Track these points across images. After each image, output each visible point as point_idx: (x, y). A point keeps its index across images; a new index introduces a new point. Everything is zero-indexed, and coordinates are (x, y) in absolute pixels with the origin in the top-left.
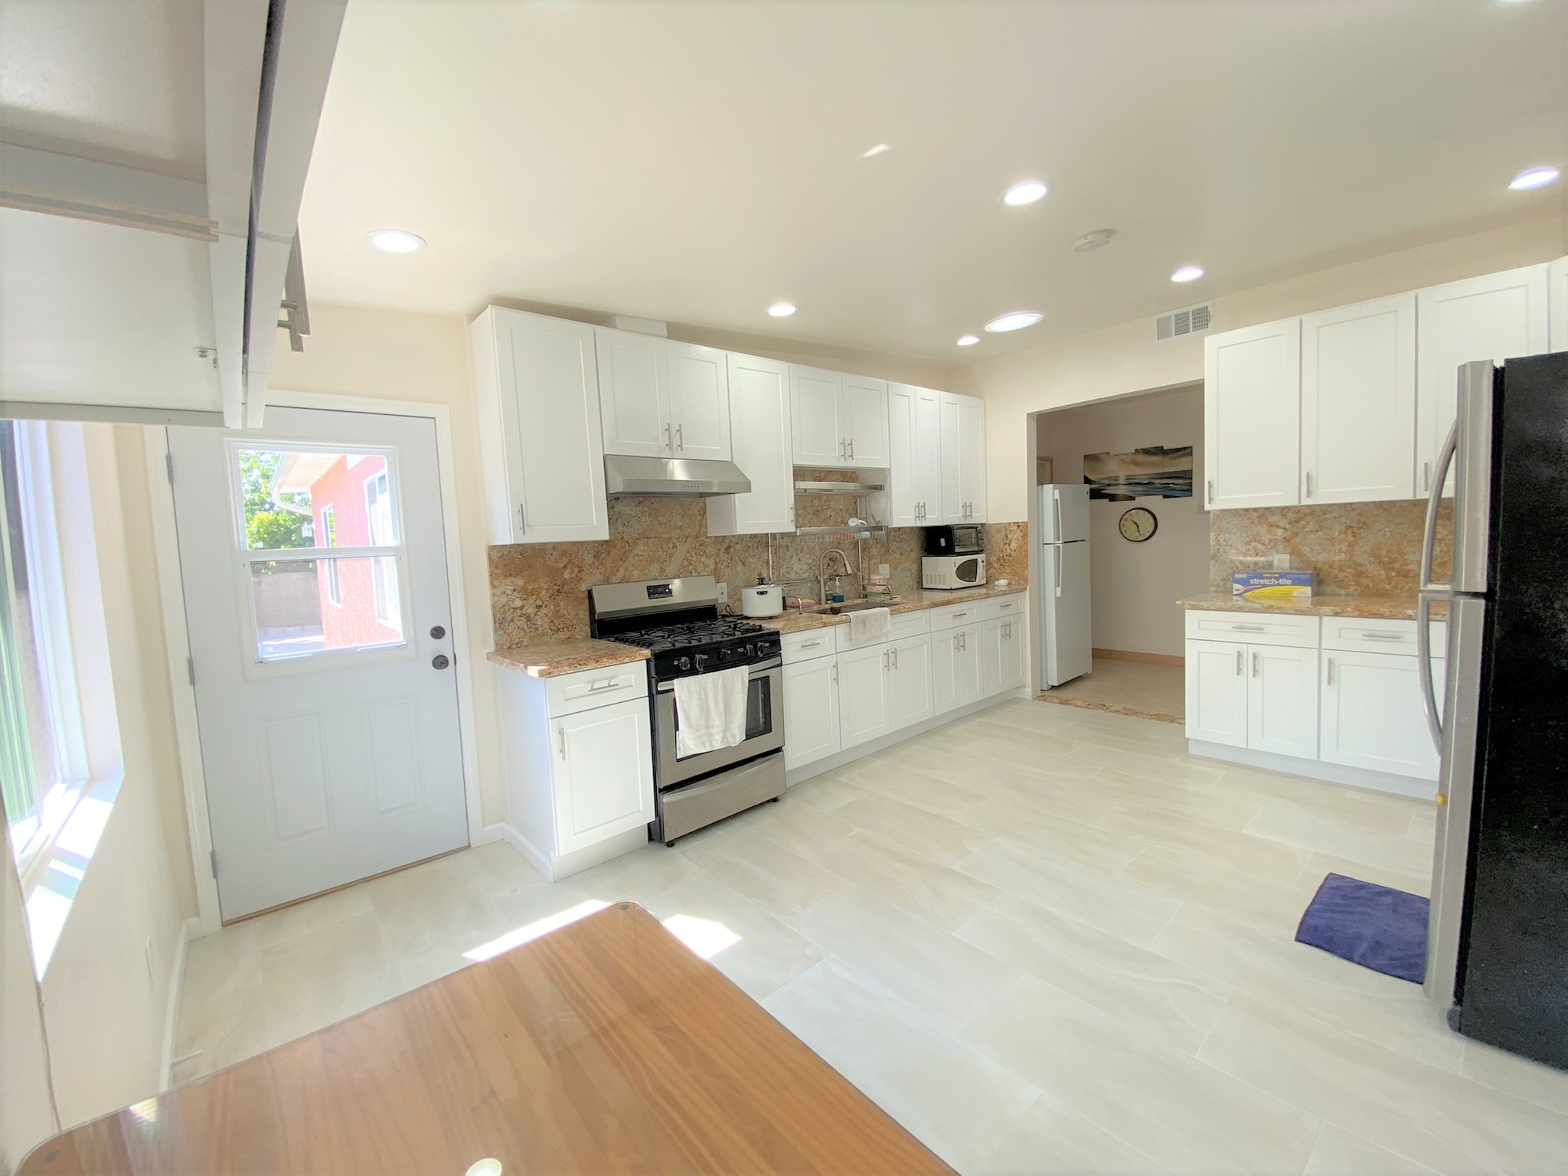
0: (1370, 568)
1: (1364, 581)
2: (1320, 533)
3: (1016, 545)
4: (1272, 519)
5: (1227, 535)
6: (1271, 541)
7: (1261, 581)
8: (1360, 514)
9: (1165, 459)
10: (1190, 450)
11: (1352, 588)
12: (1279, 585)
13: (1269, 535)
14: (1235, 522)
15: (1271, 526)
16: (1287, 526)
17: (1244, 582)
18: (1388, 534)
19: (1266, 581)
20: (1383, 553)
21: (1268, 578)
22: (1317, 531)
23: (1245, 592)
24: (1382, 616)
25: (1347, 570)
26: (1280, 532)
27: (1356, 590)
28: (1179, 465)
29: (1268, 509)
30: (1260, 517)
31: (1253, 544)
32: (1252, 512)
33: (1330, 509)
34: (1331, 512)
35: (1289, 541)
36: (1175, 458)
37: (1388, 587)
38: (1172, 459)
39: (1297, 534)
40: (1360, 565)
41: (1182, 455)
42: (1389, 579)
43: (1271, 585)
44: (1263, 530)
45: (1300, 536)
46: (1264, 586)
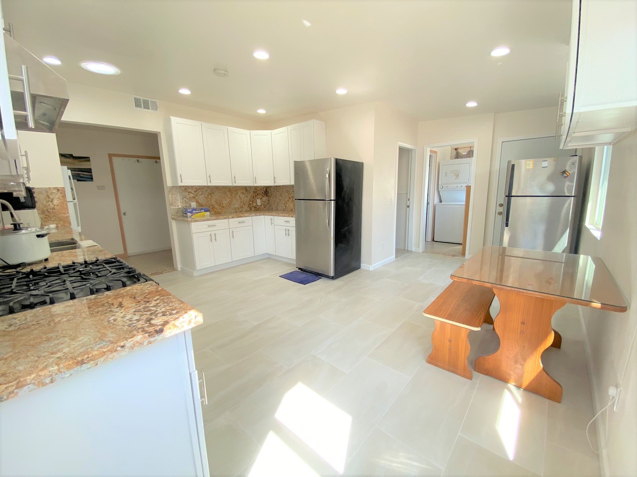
0: (216, 206)
1: (215, 210)
2: (203, 195)
3: (58, 202)
4: (190, 190)
5: (175, 196)
6: (189, 198)
7: (196, 211)
8: (211, 190)
9: (76, 161)
10: (88, 159)
11: (213, 212)
12: (201, 212)
13: (189, 196)
14: (177, 191)
15: (189, 193)
16: (194, 193)
17: (191, 212)
18: (218, 196)
19: (197, 211)
20: (218, 201)
21: (198, 210)
22: (202, 195)
23: (192, 215)
24: (241, 217)
25: (211, 207)
26: (192, 195)
27: (213, 213)
28: (84, 165)
29: (187, 186)
30: (185, 189)
31: (184, 199)
32: (182, 187)
33: (204, 188)
34: (205, 189)
35: (194, 198)
36: (82, 161)
37: (220, 211)
38: (79, 161)
39: (196, 196)
40: (214, 205)
41: (84, 161)
42: (220, 209)
43: (199, 213)
44: (187, 194)
45: (198, 196)
46: (197, 213)
